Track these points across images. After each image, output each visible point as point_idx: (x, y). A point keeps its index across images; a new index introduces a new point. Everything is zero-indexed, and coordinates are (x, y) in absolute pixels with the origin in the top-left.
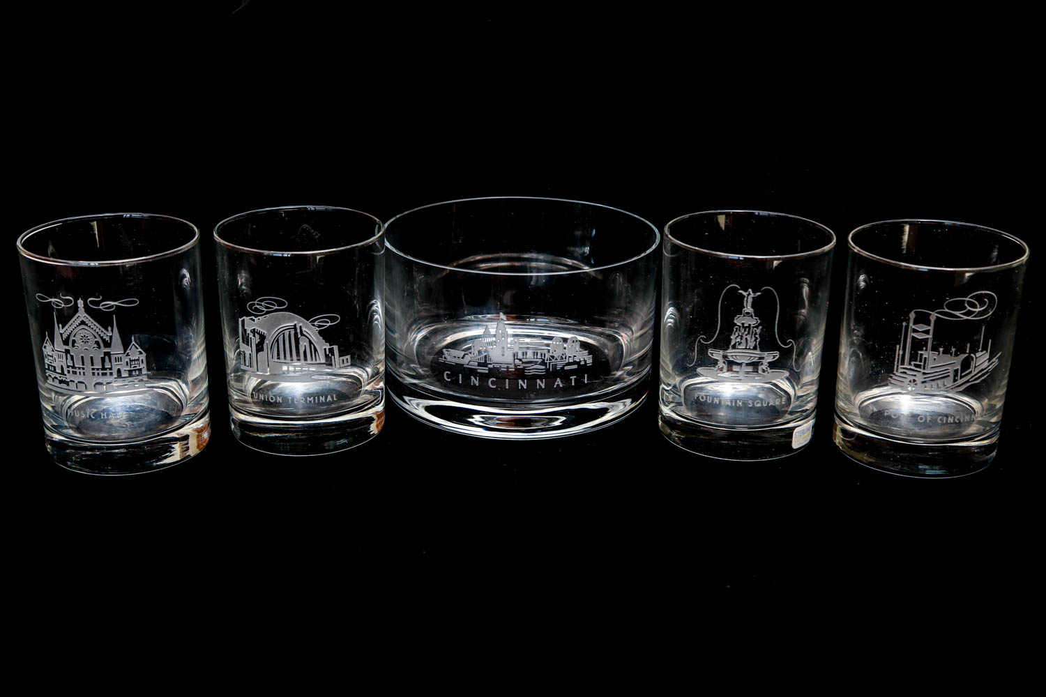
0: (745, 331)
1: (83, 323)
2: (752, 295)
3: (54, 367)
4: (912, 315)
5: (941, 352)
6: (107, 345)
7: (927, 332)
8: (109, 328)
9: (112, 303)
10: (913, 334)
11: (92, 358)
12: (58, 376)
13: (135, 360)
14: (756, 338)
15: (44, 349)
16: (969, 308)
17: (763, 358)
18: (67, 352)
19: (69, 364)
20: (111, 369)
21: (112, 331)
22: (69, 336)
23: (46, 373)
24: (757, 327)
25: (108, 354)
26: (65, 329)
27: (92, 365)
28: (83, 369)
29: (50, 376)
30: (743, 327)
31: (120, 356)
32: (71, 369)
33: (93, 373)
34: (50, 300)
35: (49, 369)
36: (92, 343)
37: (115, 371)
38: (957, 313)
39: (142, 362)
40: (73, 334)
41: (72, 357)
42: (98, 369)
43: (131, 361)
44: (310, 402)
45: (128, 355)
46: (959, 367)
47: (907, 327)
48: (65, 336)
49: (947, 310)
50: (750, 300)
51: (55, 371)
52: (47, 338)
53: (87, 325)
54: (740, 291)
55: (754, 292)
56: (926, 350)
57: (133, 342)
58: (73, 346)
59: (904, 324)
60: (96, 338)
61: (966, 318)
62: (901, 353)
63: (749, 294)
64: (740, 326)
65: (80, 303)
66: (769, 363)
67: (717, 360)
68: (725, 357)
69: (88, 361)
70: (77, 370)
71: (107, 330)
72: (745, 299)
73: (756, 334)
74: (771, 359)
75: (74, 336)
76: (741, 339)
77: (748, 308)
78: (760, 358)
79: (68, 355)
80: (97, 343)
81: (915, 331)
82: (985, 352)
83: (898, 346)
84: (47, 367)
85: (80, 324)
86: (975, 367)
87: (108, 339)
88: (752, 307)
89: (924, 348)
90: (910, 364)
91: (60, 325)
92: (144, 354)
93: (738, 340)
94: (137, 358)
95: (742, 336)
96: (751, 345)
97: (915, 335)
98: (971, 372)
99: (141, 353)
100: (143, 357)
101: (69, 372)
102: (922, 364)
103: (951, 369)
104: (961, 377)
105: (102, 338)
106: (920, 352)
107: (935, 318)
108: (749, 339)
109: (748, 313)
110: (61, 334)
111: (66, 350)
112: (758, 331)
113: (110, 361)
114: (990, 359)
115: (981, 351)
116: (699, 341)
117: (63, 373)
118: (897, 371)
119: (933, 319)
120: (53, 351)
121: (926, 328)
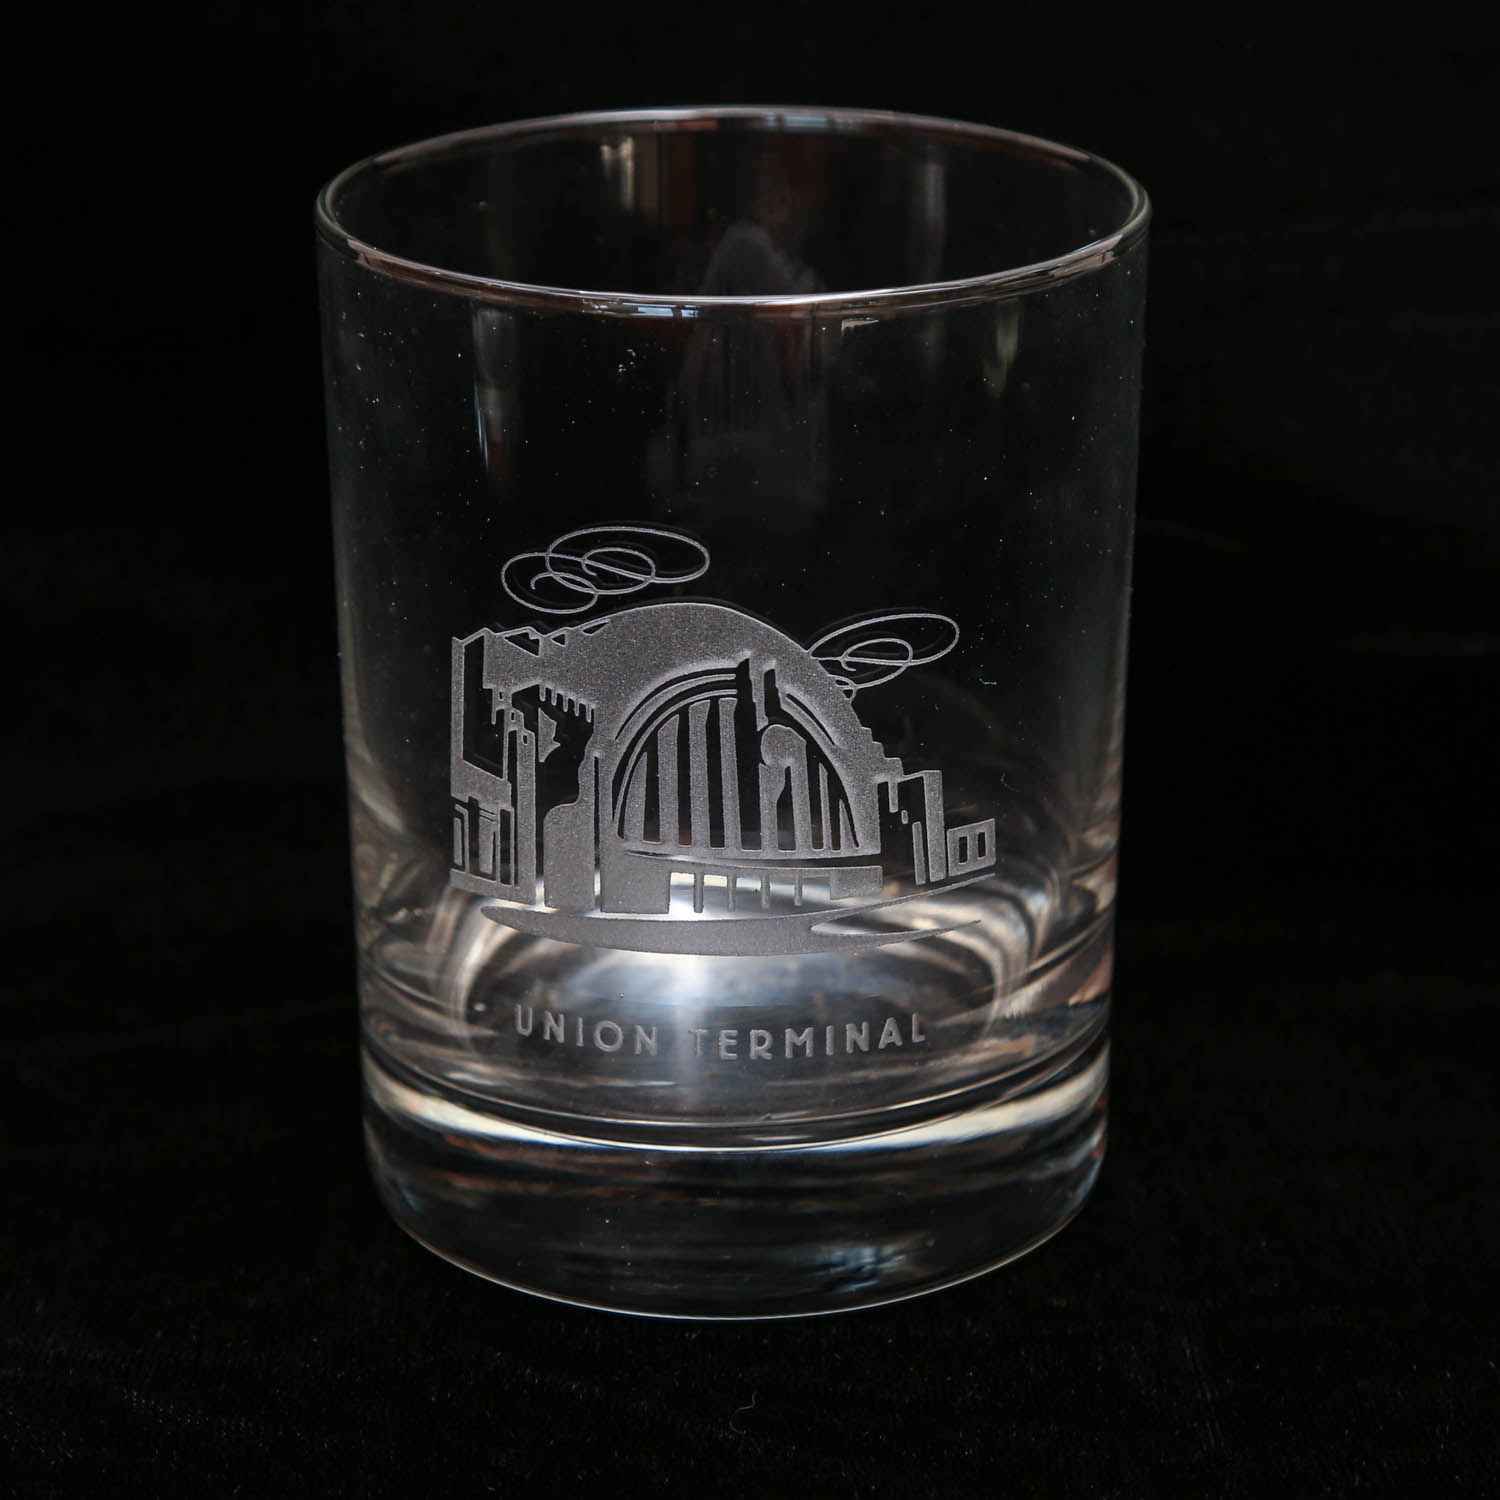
44: (798, 1050)
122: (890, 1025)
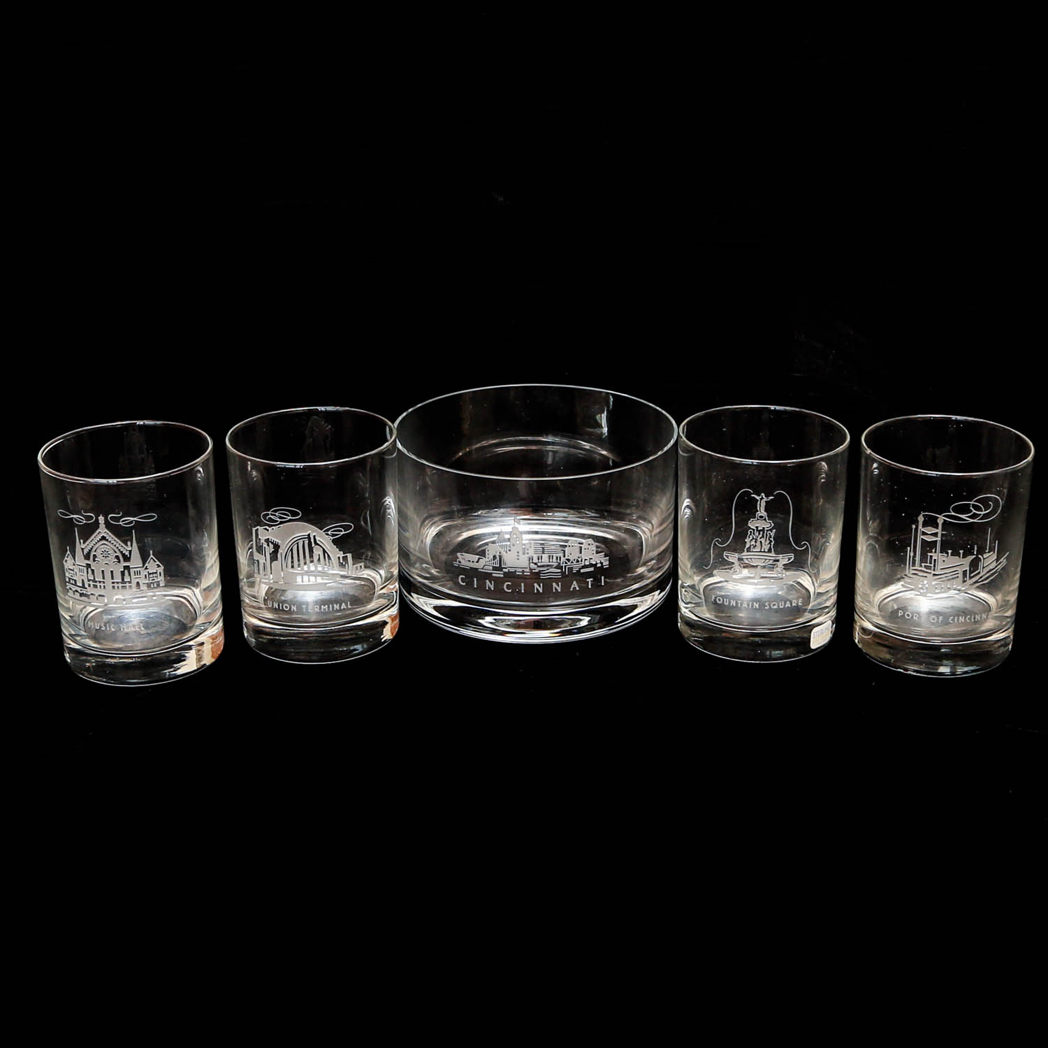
0: (759, 534)
1: (103, 538)
2: (765, 499)
3: (75, 581)
4: (921, 519)
5: (950, 554)
6: (127, 559)
7: (935, 535)
8: (129, 543)
9: (132, 519)
10: (922, 537)
11: (112, 572)
12: (79, 589)
13: (153, 573)
14: (771, 541)
15: (64, 562)
16: (974, 511)
17: (778, 561)
18: (88, 566)
19: (89, 578)
20: (130, 582)
21: (132, 545)
22: (90, 551)
23: (66, 586)
24: (771, 530)
25: (127, 568)
26: (86, 544)
27: (112, 579)
28: (104, 582)
29: (70, 589)
30: (757, 530)
31: (138, 569)
32: (91, 583)
33: (114, 587)
34: (72, 516)
35: (69, 582)
36: (112, 558)
37: (134, 584)
38: (963, 516)
39: (160, 575)
40: (94, 550)
41: (93, 571)
42: (118, 583)
43: (149, 574)
44: (325, 609)
45: (146, 568)
46: (968, 569)
47: (916, 529)
48: (85, 552)
49: (953, 514)
50: (763, 504)
51: (75, 585)
52: (68, 552)
53: (107, 540)
54: (753, 496)
55: (767, 496)
56: (935, 552)
57: (152, 556)
58: (94, 561)
59: (914, 526)
60: (116, 552)
61: (972, 520)
62: (912, 554)
63: (762, 498)
64: (754, 530)
65: (101, 519)
66: (784, 565)
67: (733, 563)
68: (740, 559)
69: (108, 575)
70: (98, 584)
71: (127, 545)
72: (759, 503)
73: (770, 537)
74: (786, 561)
75: (95, 551)
76: (756, 542)
77: (762, 512)
78: (775, 561)
79: (89, 569)
80: (117, 557)
81: (924, 533)
82: (992, 553)
83: (909, 548)
84: (67, 580)
85: (101, 540)
86: (983, 568)
87: (127, 553)
88: (765, 511)
89: (934, 551)
90: (921, 566)
91: (82, 541)
92: (162, 567)
93: (753, 543)
94: (155, 571)
95: (756, 539)
96: (766, 548)
97: (924, 537)
98: (979, 573)
99: (159, 566)
100: (161, 569)
101: (89, 585)
102: (932, 565)
103: (960, 570)
104: (971, 578)
105: (121, 552)
106: (929, 554)
107: (942, 521)
108: (763, 542)
109: (761, 517)
110: (83, 549)
111: (87, 564)
112: (772, 534)
113: (130, 574)
114: (997, 560)
115: (989, 552)
116: (715, 544)
117: (83, 586)
118: (909, 572)
119: (940, 522)
120: (74, 565)
121: (935, 531)
122: (343, 604)
